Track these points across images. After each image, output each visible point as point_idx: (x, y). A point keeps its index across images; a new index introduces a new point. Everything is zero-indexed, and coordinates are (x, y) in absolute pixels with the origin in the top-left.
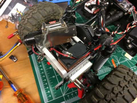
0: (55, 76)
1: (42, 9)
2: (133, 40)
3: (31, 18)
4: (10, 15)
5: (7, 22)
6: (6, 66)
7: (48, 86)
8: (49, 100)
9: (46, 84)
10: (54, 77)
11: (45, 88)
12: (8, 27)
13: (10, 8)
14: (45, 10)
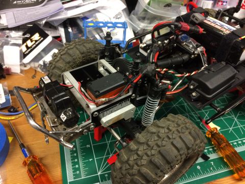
0: (91, 146)
1: (80, 45)
2: (197, 84)
3: (64, 54)
4: (41, 62)
5: (36, 71)
6: (21, 126)
7: (77, 157)
8: (74, 178)
9: (75, 155)
10: (89, 146)
11: (72, 160)
12: (35, 77)
13: (43, 54)
14: (84, 46)
